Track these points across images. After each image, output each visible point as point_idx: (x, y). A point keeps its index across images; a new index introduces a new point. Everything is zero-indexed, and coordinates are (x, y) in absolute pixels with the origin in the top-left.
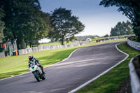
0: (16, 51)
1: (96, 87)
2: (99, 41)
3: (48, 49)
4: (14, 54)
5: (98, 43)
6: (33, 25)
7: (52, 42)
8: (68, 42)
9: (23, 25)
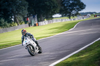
0: (37, 23)
1: (91, 50)
2: (96, 16)
3: (59, 22)
4: (35, 25)
5: (96, 18)
6: (48, 4)
7: (62, 16)
8: (73, 17)
9: (41, 4)
